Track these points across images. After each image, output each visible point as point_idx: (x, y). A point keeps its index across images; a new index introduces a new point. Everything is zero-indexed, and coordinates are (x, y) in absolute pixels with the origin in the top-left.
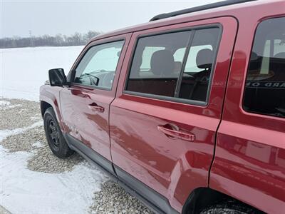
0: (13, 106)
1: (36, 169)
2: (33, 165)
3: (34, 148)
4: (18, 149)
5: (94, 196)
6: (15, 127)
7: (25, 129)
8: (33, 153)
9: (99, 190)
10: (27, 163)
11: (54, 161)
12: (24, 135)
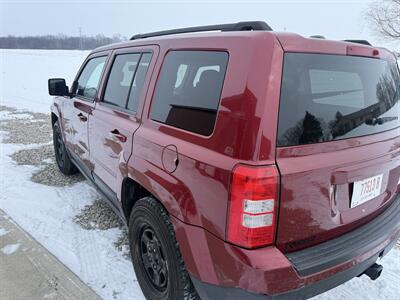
0: (35, 121)
1: (39, 182)
2: (37, 178)
3: (43, 164)
4: (27, 162)
5: (84, 208)
6: (31, 142)
7: (41, 145)
8: (41, 167)
9: (91, 204)
10: (31, 176)
11: (59, 176)
12: (37, 151)
